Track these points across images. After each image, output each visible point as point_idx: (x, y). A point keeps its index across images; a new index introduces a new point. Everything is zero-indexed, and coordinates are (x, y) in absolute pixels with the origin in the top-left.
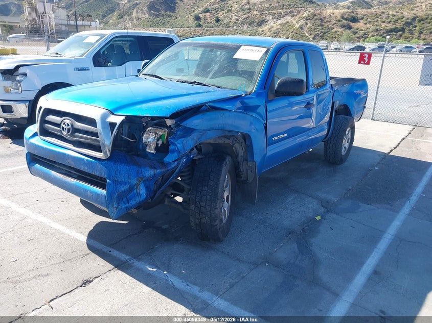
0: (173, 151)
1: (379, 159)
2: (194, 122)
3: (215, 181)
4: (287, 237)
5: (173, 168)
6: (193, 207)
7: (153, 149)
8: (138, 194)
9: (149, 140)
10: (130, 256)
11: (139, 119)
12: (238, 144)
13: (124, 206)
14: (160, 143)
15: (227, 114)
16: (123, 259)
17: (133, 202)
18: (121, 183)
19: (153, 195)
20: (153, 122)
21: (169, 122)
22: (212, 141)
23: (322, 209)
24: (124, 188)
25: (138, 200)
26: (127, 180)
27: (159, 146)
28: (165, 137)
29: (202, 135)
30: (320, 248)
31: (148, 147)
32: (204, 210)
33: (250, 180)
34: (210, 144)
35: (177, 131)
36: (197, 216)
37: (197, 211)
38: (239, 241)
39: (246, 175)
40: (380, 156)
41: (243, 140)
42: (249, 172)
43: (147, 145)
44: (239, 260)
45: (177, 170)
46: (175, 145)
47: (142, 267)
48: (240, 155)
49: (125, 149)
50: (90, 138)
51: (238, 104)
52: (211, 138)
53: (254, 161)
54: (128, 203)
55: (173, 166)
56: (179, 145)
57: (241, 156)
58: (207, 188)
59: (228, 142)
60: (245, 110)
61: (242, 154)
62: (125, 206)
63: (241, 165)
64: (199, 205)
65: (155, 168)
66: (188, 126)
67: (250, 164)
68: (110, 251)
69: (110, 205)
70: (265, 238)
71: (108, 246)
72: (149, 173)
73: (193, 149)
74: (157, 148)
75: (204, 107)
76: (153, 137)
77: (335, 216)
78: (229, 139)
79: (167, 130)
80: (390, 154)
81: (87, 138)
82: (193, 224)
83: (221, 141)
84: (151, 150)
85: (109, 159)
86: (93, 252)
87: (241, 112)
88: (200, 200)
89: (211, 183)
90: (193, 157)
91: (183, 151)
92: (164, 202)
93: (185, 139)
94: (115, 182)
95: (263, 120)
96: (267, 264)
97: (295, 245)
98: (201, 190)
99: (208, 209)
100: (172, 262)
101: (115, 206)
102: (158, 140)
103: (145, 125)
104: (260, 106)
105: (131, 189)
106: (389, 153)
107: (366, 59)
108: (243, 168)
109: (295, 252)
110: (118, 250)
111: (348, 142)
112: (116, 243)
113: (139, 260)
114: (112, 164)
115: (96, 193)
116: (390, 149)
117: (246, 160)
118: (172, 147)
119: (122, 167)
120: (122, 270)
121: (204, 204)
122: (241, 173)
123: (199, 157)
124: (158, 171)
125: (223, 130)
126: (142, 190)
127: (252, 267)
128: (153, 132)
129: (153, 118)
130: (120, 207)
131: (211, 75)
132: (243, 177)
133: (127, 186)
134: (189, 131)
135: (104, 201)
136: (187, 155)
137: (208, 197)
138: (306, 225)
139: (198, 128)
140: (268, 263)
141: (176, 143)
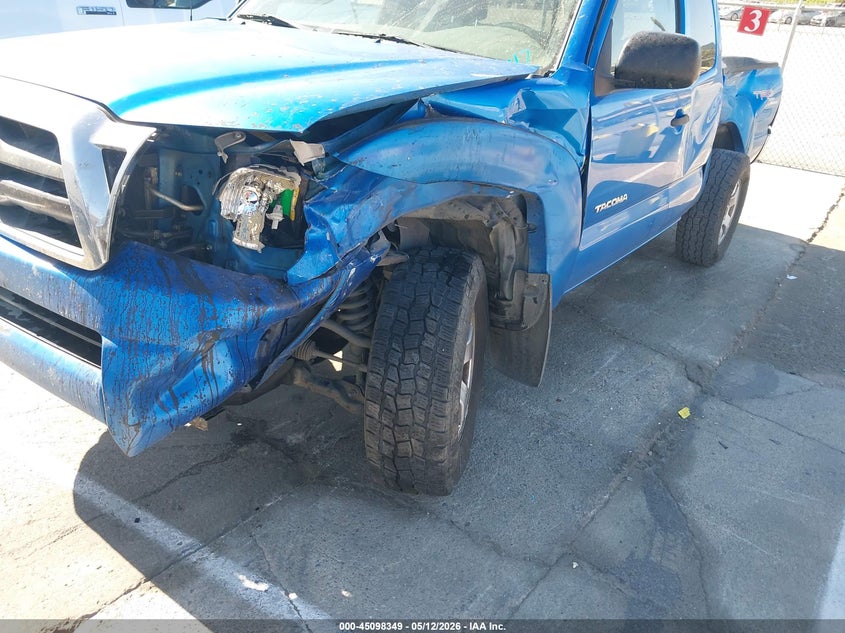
0: (318, 245)
1: (792, 255)
2: (384, 155)
3: (440, 335)
4: (617, 472)
5: (317, 298)
6: (374, 409)
7: (256, 238)
8: (210, 378)
9: (241, 209)
10: (192, 536)
11: (205, 138)
12: (504, 223)
13: (162, 417)
14: (277, 217)
15: (485, 131)
16: (172, 547)
17: (191, 403)
18: (148, 349)
19: (255, 372)
20: (251, 149)
21: (305, 152)
22: (430, 214)
23: (691, 386)
24: (157, 365)
25: (208, 393)
26: (166, 341)
27: (275, 226)
28: (294, 200)
29: (404, 195)
30: (707, 507)
31: (240, 229)
32: (408, 421)
33: (530, 322)
34: (426, 221)
35: (331, 182)
36: (387, 434)
37: (385, 422)
38: (494, 486)
39: (518, 307)
40: (791, 246)
41: (517, 213)
42: (529, 301)
43: (234, 225)
44: (496, 548)
45: (331, 302)
46: (324, 225)
47: (226, 577)
48: (507, 253)
49: (165, 235)
50: (45, 199)
51: (517, 103)
52: (430, 203)
53: (546, 273)
54: (176, 405)
55: (317, 291)
56: (334, 226)
57: (510, 258)
58: (416, 358)
59: (478, 218)
60: (533, 122)
61: (513, 252)
62: (166, 417)
63: (507, 284)
64: (393, 407)
65: (259, 301)
66: (366, 166)
67: (534, 280)
68: (137, 520)
69: (115, 419)
70: (562, 477)
71: (134, 502)
72: (237, 316)
73: (376, 237)
74: (267, 234)
75: (415, 107)
76: (255, 198)
77: (724, 407)
78: (480, 208)
79: (298, 179)
80: (813, 243)
81: (37, 199)
82: (373, 456)
83: (457, 214)
84: (248, 239)
85: (104, 271)
86: (88, 522)
87: (521, 128)
88: (398, 391)
89: (429, 342)
90: (378, 260)
91: (347, 244)
92: (293, 378)
93: (355, 206)
94: (128, 346)
95: (580, 154)
96: (575, 565)
97: (640, 500)
98: (401, 361)
99: (420, 417)
100: (313, 560)
101: (131, 420)
102: (270, 210)
103: (225, 158)
104: (573, 111)
105: (183, 366)
106: (811, 240)
107: (757, 22)
108: (513, 289)
109: (644, 522)
110: (162, 514)
111: (730, 215)
112: (159, 491)
113: (220, 550)
114: (118, 286)
115: (72, 375)
116: (812, 232)
117: (523, 268)
118: (313, 233)
119: (150, 297)
120: (165, 590)
121: (409, 405)
122: (504, 303)
123: (396, 259)
124: (269, 309)
125: (467, 180)
126: (222, 365)
127: (537, 574)
128: (253, 184)
129: (252, 137)
130: (149, 423)
131: (428, 18)
132: (510, 313)
133: (169, 362)
134: (369, 182)
135: (96, 403)
136: (360, 257)
137: (421, 383)
138: (658, 434)
139: (397, 173)
140: (578, 558)
141: (328, 218)
